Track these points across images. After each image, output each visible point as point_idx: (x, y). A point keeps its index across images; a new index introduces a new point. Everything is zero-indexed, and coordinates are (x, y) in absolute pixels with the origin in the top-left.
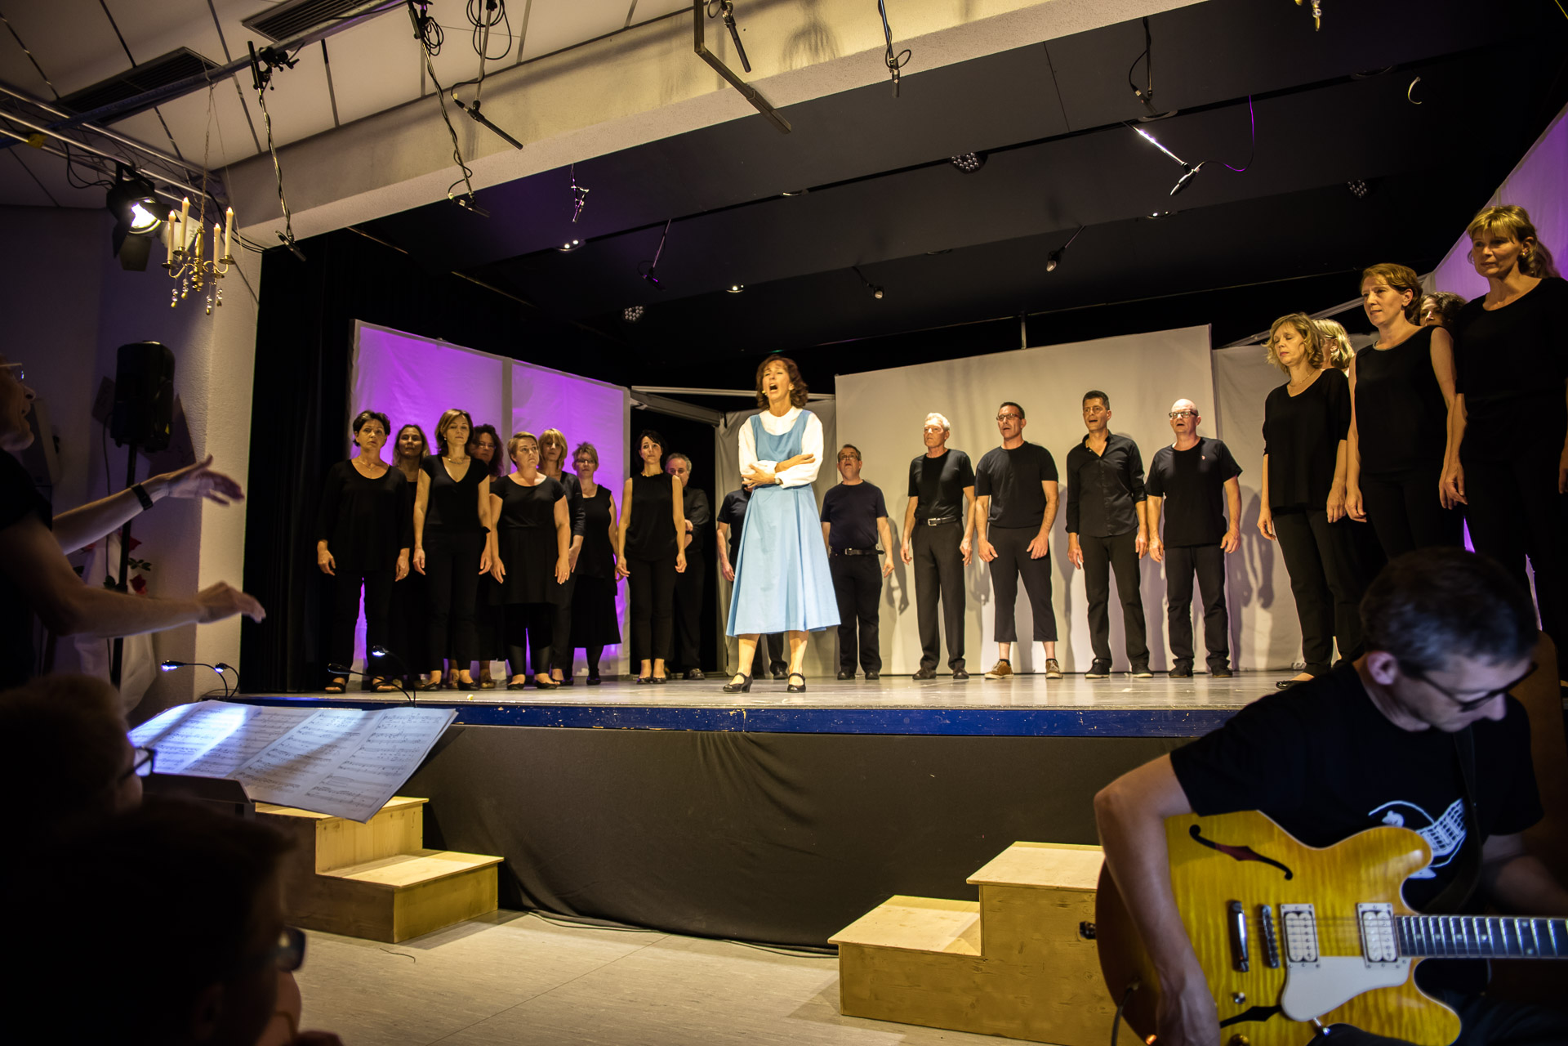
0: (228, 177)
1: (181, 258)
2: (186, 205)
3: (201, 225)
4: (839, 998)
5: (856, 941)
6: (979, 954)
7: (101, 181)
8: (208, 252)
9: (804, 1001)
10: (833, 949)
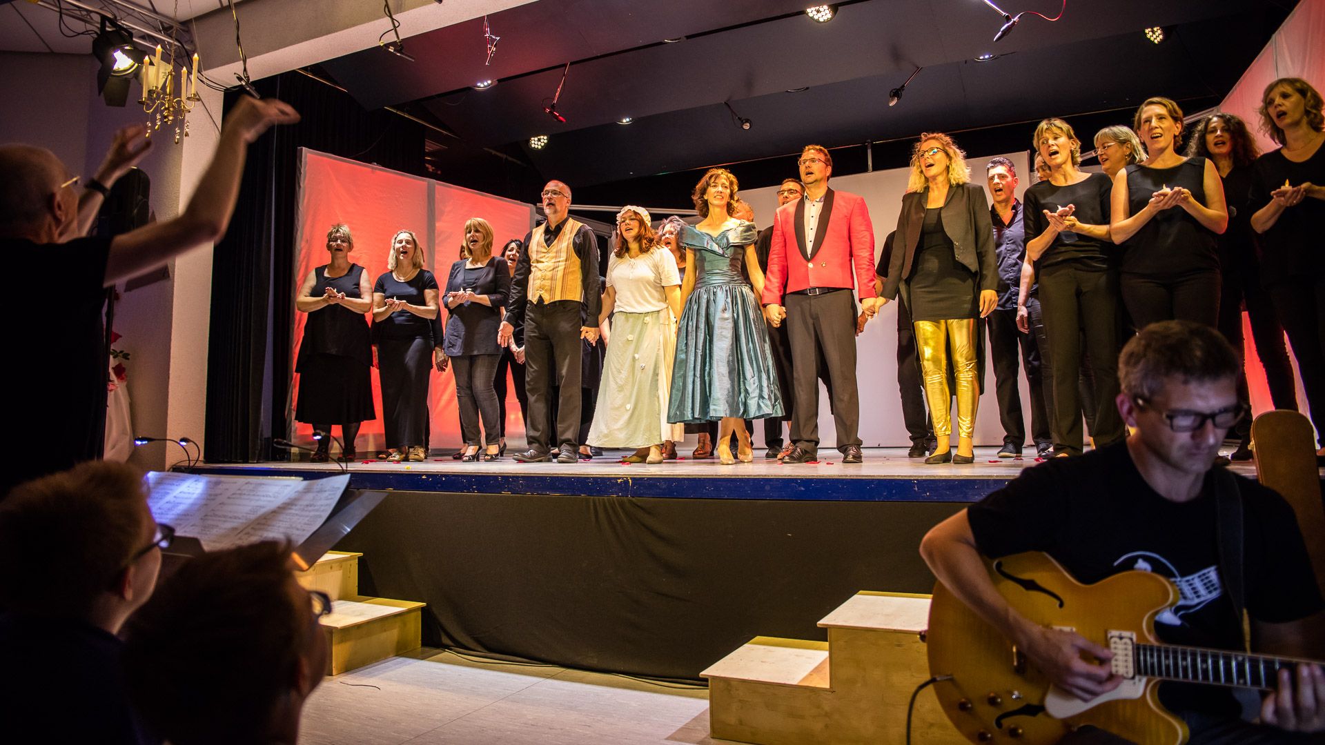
0: (194, 27)
1: (155, 95)
2: (159, 51)
3: (171, 68)
4: (708, 724)
5: (723, 675)
6: (828, 687)
7: (87, 31)
8: (177, 91)
9: (680, 725)
10: (704, 682)
